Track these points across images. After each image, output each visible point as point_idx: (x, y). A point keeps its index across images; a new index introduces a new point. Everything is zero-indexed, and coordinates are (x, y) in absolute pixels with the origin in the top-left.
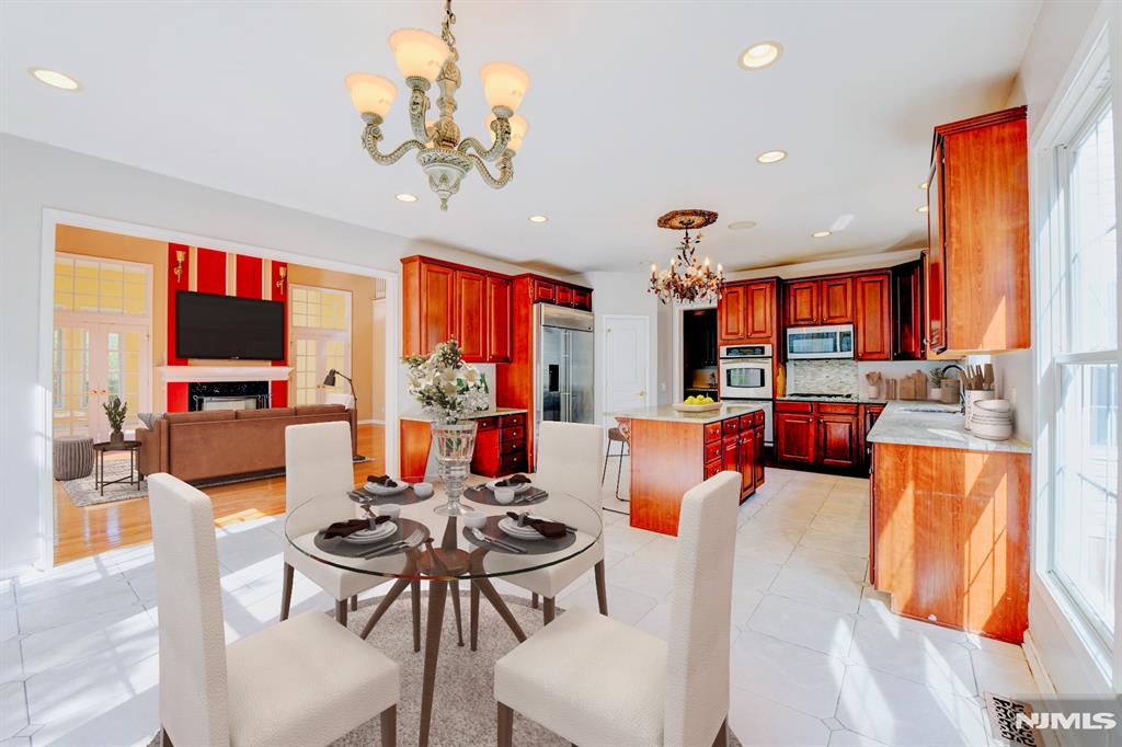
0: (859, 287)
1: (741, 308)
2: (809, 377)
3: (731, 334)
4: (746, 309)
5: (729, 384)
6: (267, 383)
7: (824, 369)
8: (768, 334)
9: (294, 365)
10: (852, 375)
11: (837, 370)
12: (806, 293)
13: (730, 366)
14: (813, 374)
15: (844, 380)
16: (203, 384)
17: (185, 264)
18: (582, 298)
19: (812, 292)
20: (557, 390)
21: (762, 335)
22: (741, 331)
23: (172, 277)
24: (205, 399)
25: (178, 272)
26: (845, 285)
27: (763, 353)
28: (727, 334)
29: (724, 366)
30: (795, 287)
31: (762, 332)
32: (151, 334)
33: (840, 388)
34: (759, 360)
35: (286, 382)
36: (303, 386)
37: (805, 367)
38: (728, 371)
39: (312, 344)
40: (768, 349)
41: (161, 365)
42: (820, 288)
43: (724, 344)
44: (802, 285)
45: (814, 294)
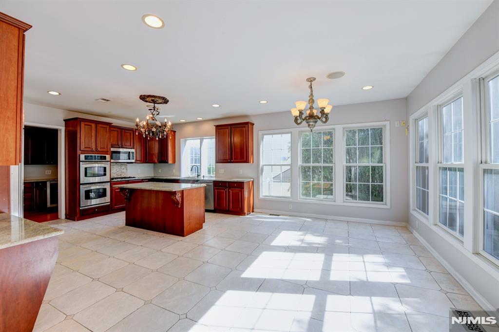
1: (93, 135)
3: (87, 148)
5: (86, 176)
10: (125, 169)
11: (120, 167)
12: (116, 133)
13: (86, 166)
15: (122, 171)
21: (105, 150)
22: (94, 147)
27: (105, 159)
28: (84, 148)
29: (83, 166)
30: (112, 129)
33: (121, 175)
34: (104, 163)
38: (86, 169)
40: (108, 157)
42: (121, 132)
43: (82, 154)
44: (114, 129)
45: (119, 134)
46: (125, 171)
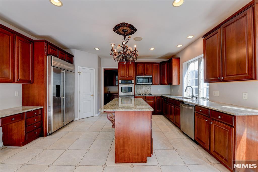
0: (153, 66)
1: (125, 69)
2: (140, 89)
3: (122, 76)
4: (127, 69)
5: (121, 92)
7: (143, 87)
8: (132, 77)
10: (150, 89)
11: (146, 87)
12: (141, 66)
13: (121, 86)
14: (141, 88)
18: (70, 58)
19: (142, 66)
20: (60, 96)
21: (131, 77)
22: (125, 75)
26: (150, 65)
27: (131, 82)
28: (121, 76)
29: (120, 86)
30: (138, 64)
31: (131, 76)
33: (147, 92)
34: (130, 84)
37: (139, 87)
38: (121, 88)
40: (133, 81)
42: (144, 65)
43: (120, 80)
44: (140, 64)
45: (143, 67)
46: (149, 90)
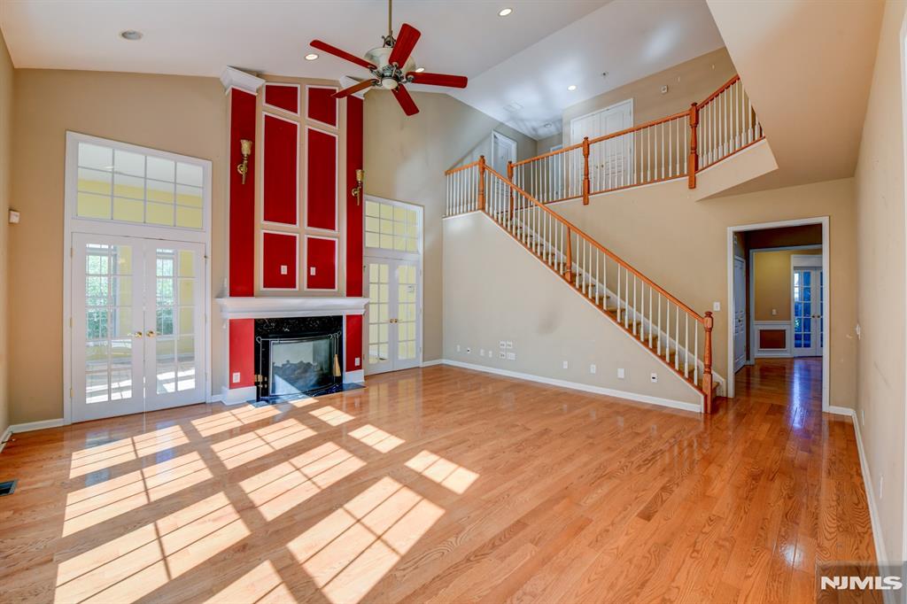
6: (340, 318)
9: (368, 296)
16: (271, 320)
17: (252, 157)
23: (235, 176)
24: (272, 341)
25: (242, 170)
32: (209, 255)
35: (361, 316)
36: (376, 321)
39: (385, 268)
41: (220, 296)
